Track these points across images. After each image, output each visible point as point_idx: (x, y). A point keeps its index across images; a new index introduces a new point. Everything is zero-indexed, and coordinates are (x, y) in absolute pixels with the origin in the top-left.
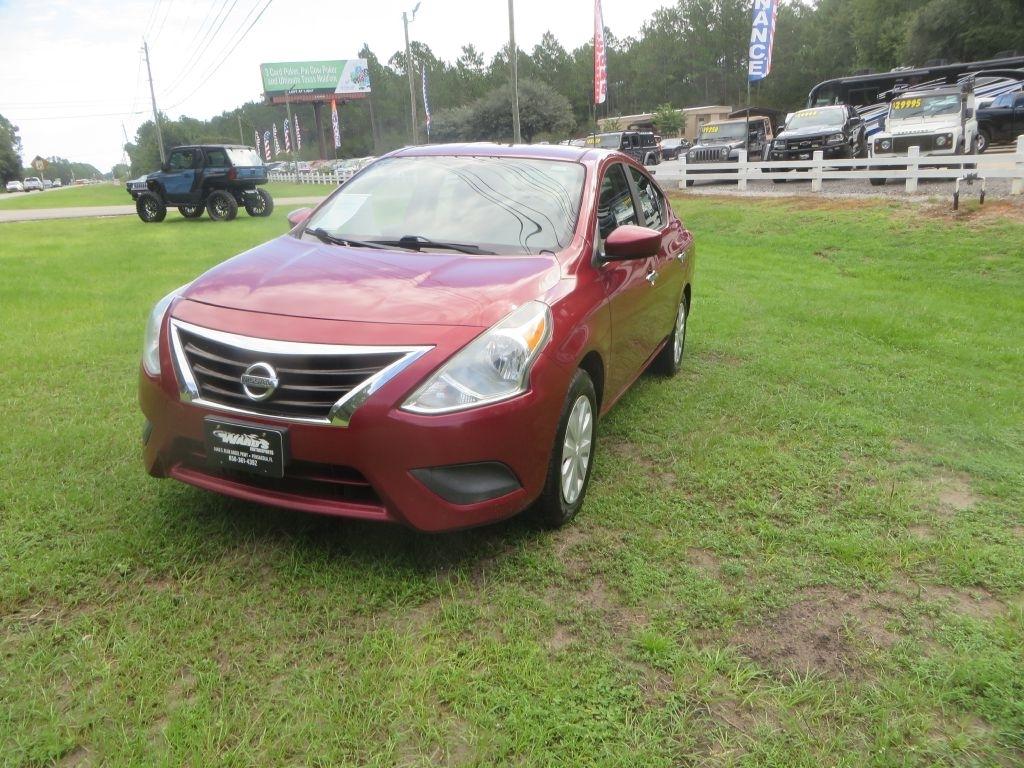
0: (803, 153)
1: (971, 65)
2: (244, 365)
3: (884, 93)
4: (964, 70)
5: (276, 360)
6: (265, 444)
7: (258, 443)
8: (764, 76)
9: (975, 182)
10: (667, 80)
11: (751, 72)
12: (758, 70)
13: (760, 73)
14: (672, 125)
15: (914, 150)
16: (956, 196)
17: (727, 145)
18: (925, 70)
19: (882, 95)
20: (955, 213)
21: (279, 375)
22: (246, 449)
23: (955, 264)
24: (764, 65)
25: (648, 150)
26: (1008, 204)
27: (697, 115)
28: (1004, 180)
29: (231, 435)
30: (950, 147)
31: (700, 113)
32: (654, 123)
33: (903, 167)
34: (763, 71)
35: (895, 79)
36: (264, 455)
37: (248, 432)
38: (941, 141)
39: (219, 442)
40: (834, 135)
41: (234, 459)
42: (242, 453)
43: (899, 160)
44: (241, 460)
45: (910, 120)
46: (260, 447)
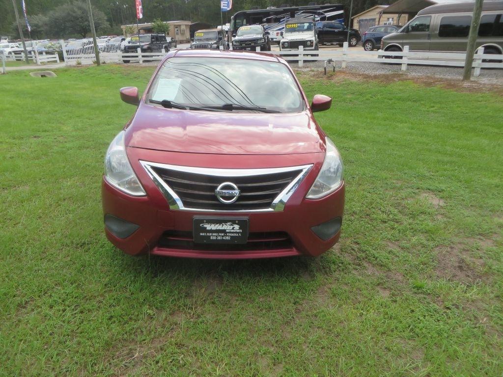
0: (248, 47)
1: (300, 7)
2: (215, 185)
3: (265, 19)
4: (297, 10)
5: (236, 180)
6: (237, 227)
7: (232, 227)
8: (228, 9)
9: (331, 63)
10: (153, 6)
11: (222, 7)
12: (226, 6)
13: (226, 8)
14: (163, 30)
15: (301, 47)
16: (325, 69)
17: (210, 43)
18: (281, 9)
19: (265, 20)
20: (326, 76)
21: (239, 188)
22: (224, 231)
23: (337, 99)
24: (228, 4)
25: (163, 44)
26: (344, 72)
27: (174, 25)
28: (338, 61)
29: (213, 225)
30: (312, 46)
31: (176, 24)
32: (153, 28)
33: (297, 55)
34: (228, 7)
35: (269, 12)
36: (236, 233)
37: (226, 222)
38: (309, 43)
39: (205, 230)
40: (261, 39)
41: (215, 238)
42: (220, 234)
43: (293, 52)
44: (219, 238)
45: (294, 34)
46: (233, 229)
